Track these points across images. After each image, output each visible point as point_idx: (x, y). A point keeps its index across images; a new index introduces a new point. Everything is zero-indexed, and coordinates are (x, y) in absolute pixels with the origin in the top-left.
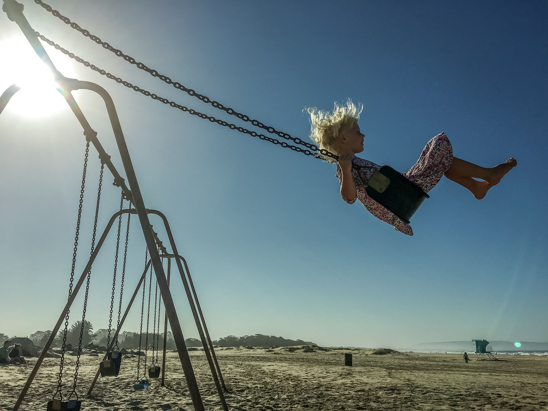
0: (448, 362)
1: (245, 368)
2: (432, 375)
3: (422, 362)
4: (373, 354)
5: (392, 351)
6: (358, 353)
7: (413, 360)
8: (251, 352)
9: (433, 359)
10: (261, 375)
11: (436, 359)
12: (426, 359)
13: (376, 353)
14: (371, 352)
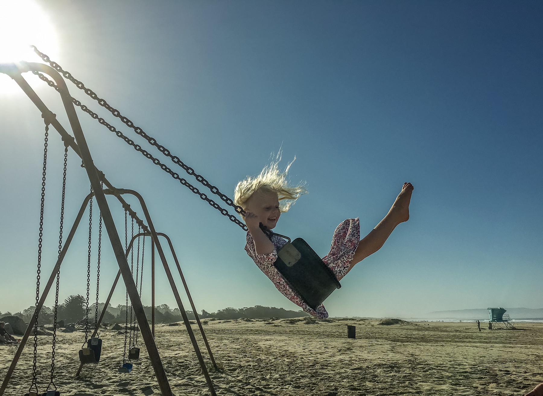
0: (460, 332)
1: (240, 343)
2: (439, 348)
3: (432, 333)
4: (379, 324)
5: (400, 321)
6: (363, 324)
7: (423, 330)
8: (250, 324)
9: (444, 329)
10: (256, 352)
11: (448, 329)
12: (436, 329)
13: (382, 324)
14: (377, 323)
